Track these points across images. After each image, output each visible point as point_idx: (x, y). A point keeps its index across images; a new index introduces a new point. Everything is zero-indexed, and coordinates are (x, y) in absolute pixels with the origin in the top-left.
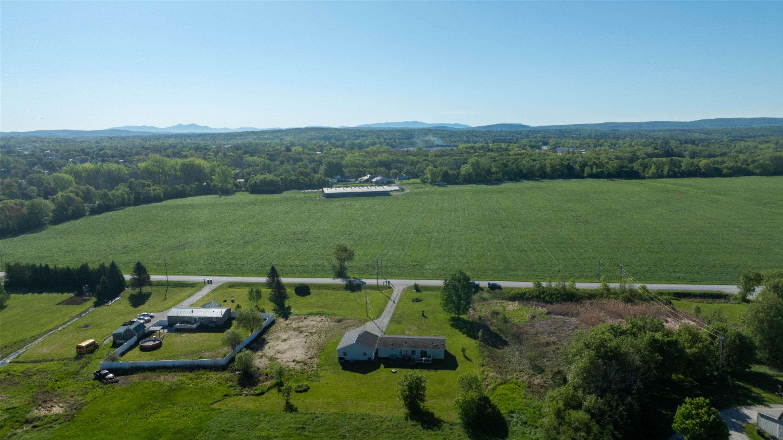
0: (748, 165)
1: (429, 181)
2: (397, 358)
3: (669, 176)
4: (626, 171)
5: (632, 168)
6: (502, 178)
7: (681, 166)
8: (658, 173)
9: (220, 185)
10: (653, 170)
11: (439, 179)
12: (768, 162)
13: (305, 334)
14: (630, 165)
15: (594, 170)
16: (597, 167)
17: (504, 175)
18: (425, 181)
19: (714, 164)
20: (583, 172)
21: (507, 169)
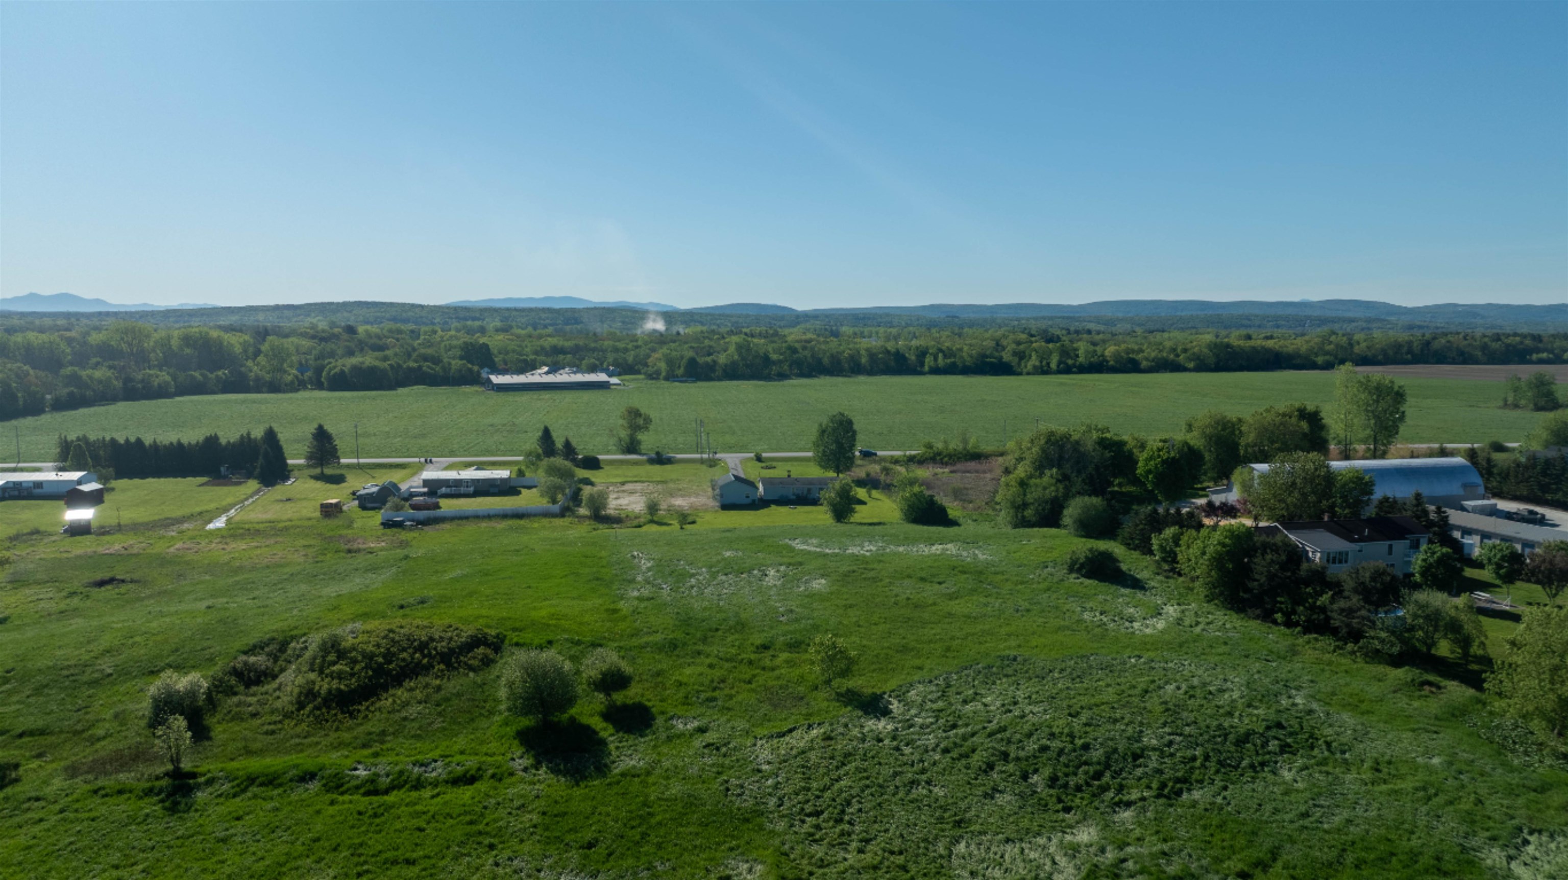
0: (1178, 356)
1: (664, 374)
3: (1059, 372)
4: (991, 363)
5: (1002, 357)
6: (788, 372)
7: (1077, 356)
8: (1042, 367)
9: (268, 377)
10: (1034, 361)
11: (681, 371)
12: (1206, 350)
14: (996, 354)
15: (940, 361)
16: (945, 356)
17: (790, 366)
18: (654, 376)
19: (1128, 353)
20: (922, 364)
21: (795, 356)
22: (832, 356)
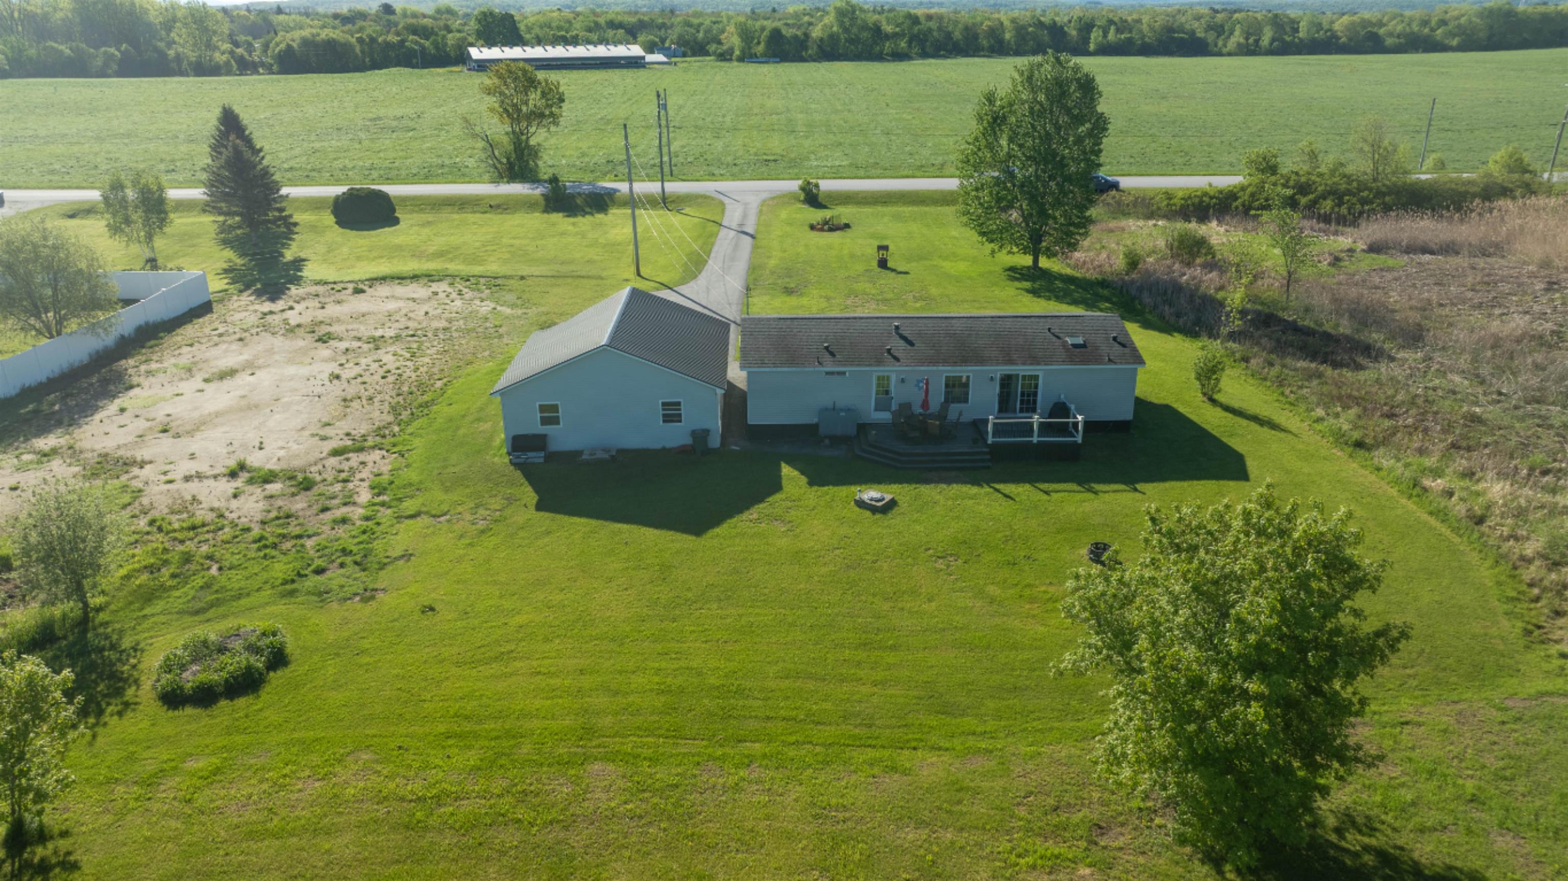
0: (1433, 30)
1: (737, 52)
2: (863, 428)
3: (1273, 52)
4: (1180, 39)
5: (1193, 32)
6: (906, 51)
7: (1296, 31)
8: (1249, 44)
10: (1237, 37)
11: (760, 49)
12: (1473, 22)
13: (343, 345)
14: (1187, 28)
15: (1111, 36)
16: (1118, 31)
17: (910, 43)
18: (725, 57)
19: (1364, 27)
20: (1086, 41)
21: (916, 29)
22: (967, 28)
